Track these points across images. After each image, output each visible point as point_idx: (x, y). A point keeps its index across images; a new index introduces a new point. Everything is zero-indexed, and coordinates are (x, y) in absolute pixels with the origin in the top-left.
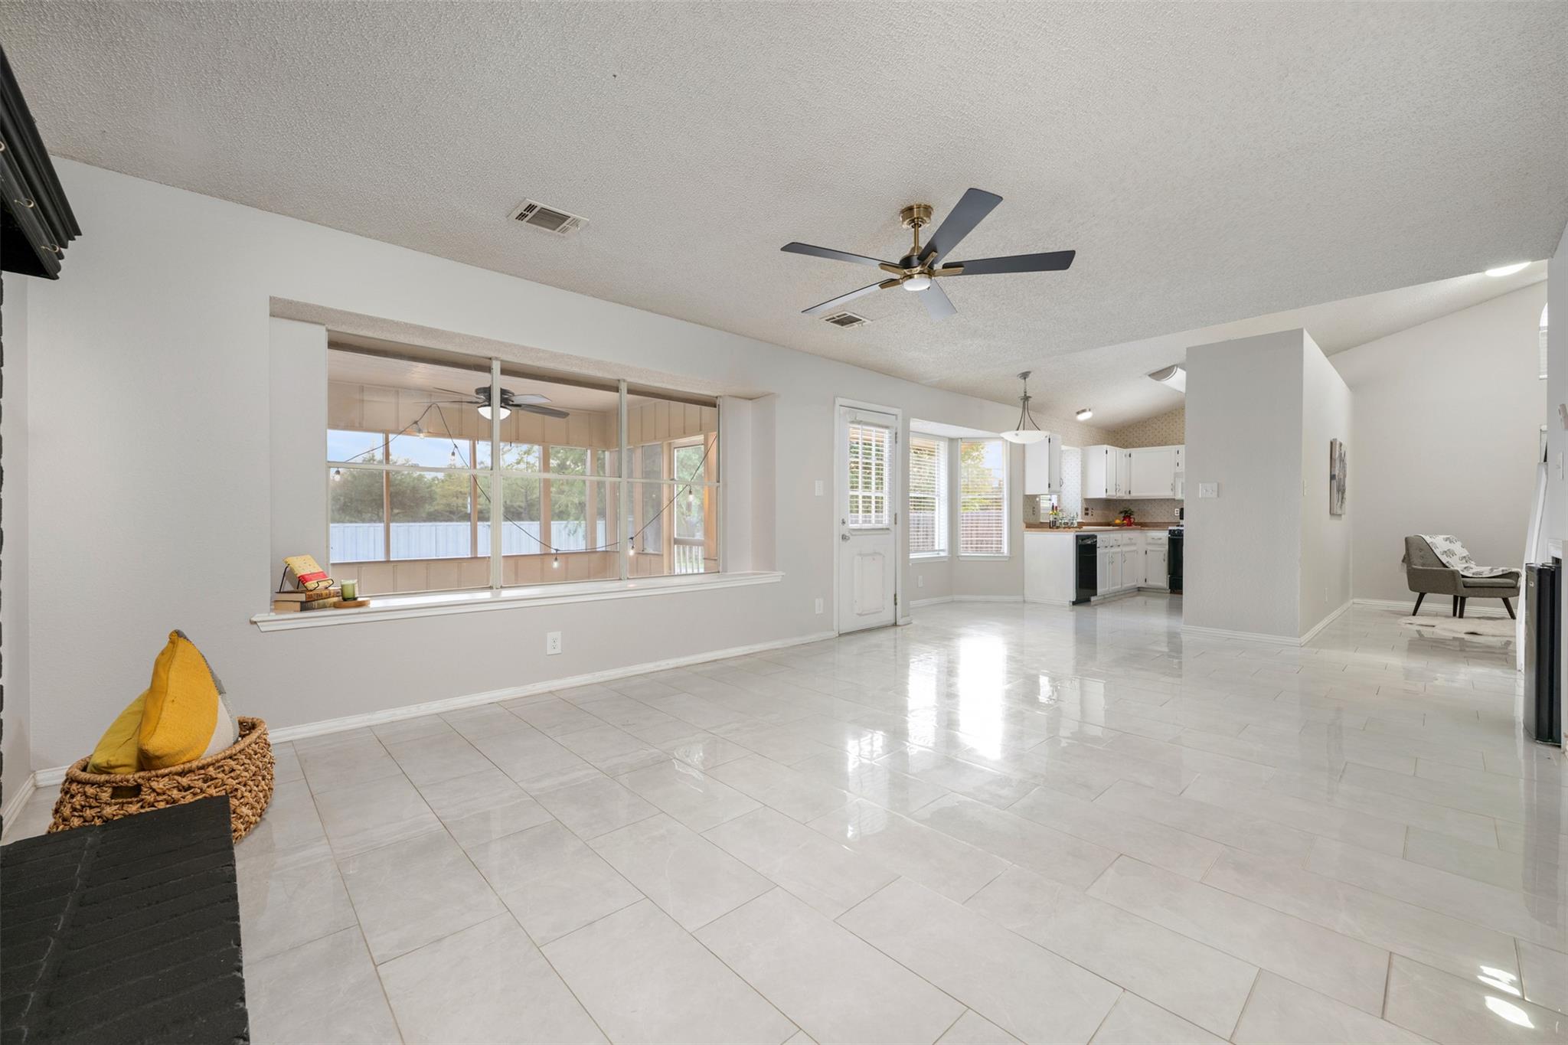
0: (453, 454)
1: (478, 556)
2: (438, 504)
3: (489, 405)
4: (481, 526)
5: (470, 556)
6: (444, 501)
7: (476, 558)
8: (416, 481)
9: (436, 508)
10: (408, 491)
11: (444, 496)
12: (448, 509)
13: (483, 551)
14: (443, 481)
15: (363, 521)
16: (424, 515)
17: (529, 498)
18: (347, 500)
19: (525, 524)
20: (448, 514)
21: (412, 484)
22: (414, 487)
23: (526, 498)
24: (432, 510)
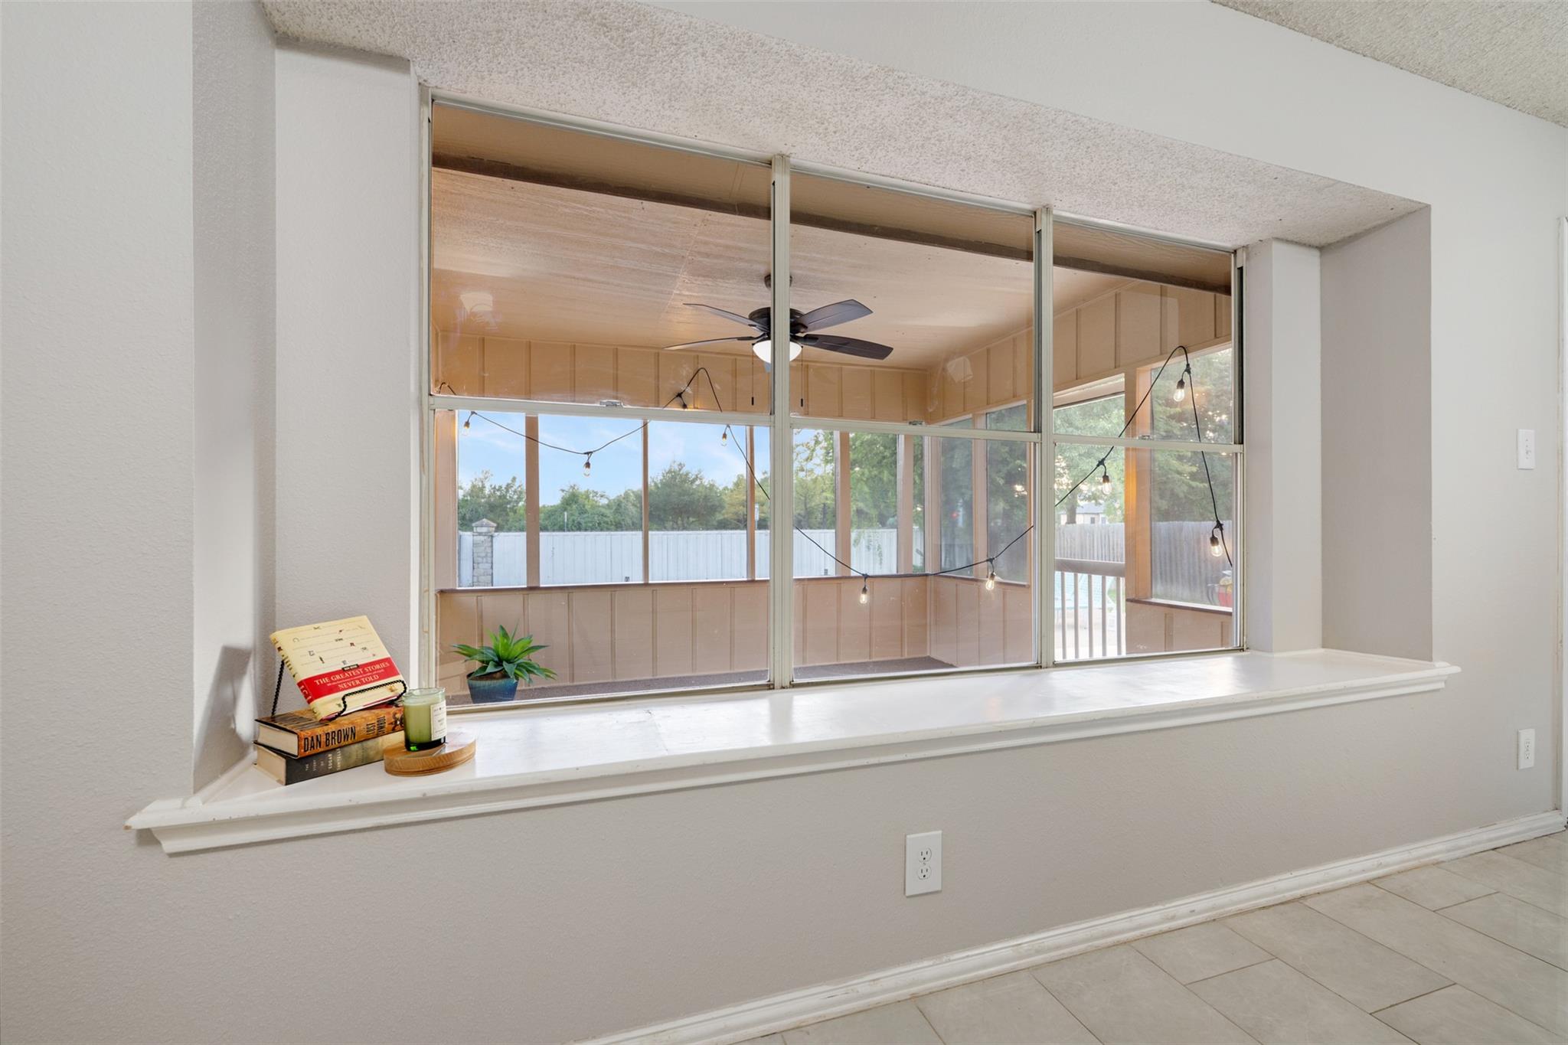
0: (725, 436)
1: (757, 579)
2: (727, 513)
3: (769, 339)
4: (762, 537)
5: (745, 579)
6: (733, 510)
7: (753, 581)
8: (708, 491)
9: (726, 516)
10: (701, 500)
11: (732, 505)
12: (735, 517)
13: (762, 573)
14: (732, 491)
15: (666, 529)
16: (715, 523)
17: (808, 506)
18: (652, 509)
19: (815, 534)
20: (735, 522)
21: (704, 494)
22: (706, 496)
23: (805, 506)
24: (721, 517)
